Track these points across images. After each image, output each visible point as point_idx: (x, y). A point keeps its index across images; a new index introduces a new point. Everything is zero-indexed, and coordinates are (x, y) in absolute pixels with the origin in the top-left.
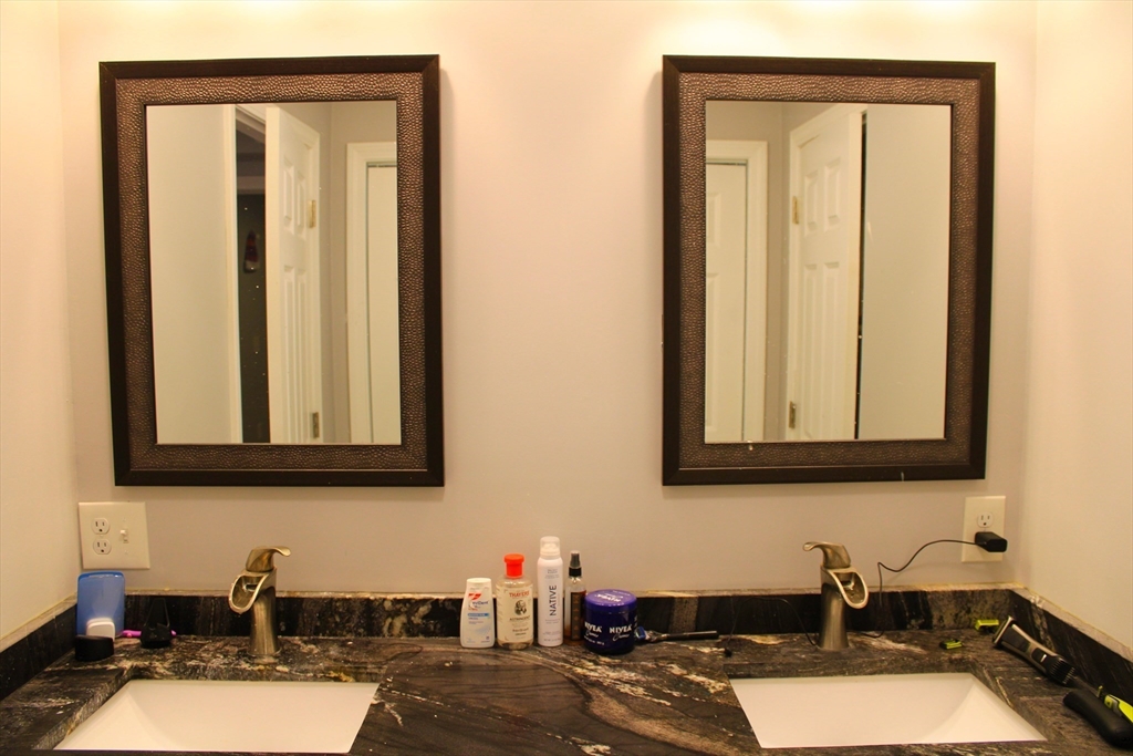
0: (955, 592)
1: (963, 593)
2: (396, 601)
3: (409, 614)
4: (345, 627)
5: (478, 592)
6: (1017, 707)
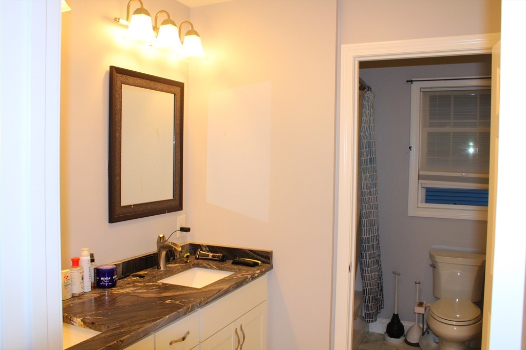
5: (67, 275)
6: (221, 269)
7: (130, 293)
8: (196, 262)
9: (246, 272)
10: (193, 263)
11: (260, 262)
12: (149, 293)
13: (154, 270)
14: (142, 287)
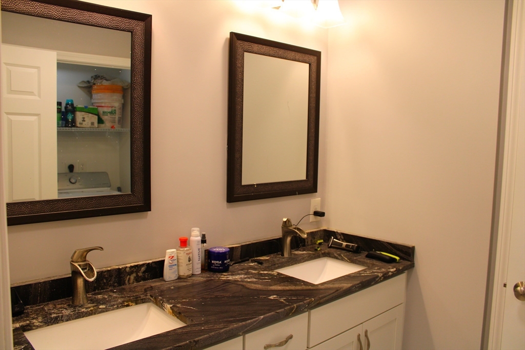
0: (311, 232)
1: (313, 232)
2: (131, 267)
3: (137, 272)
4: (108, 284)
5: (173, 255)
6: (353, 261)
7: (238, 281)
8: (327, 250)
9: (379, 269)
10: (323, 252)
11: (397, 258)
12: (258, 284)
13: (278, 256)
14: (254, 275)
